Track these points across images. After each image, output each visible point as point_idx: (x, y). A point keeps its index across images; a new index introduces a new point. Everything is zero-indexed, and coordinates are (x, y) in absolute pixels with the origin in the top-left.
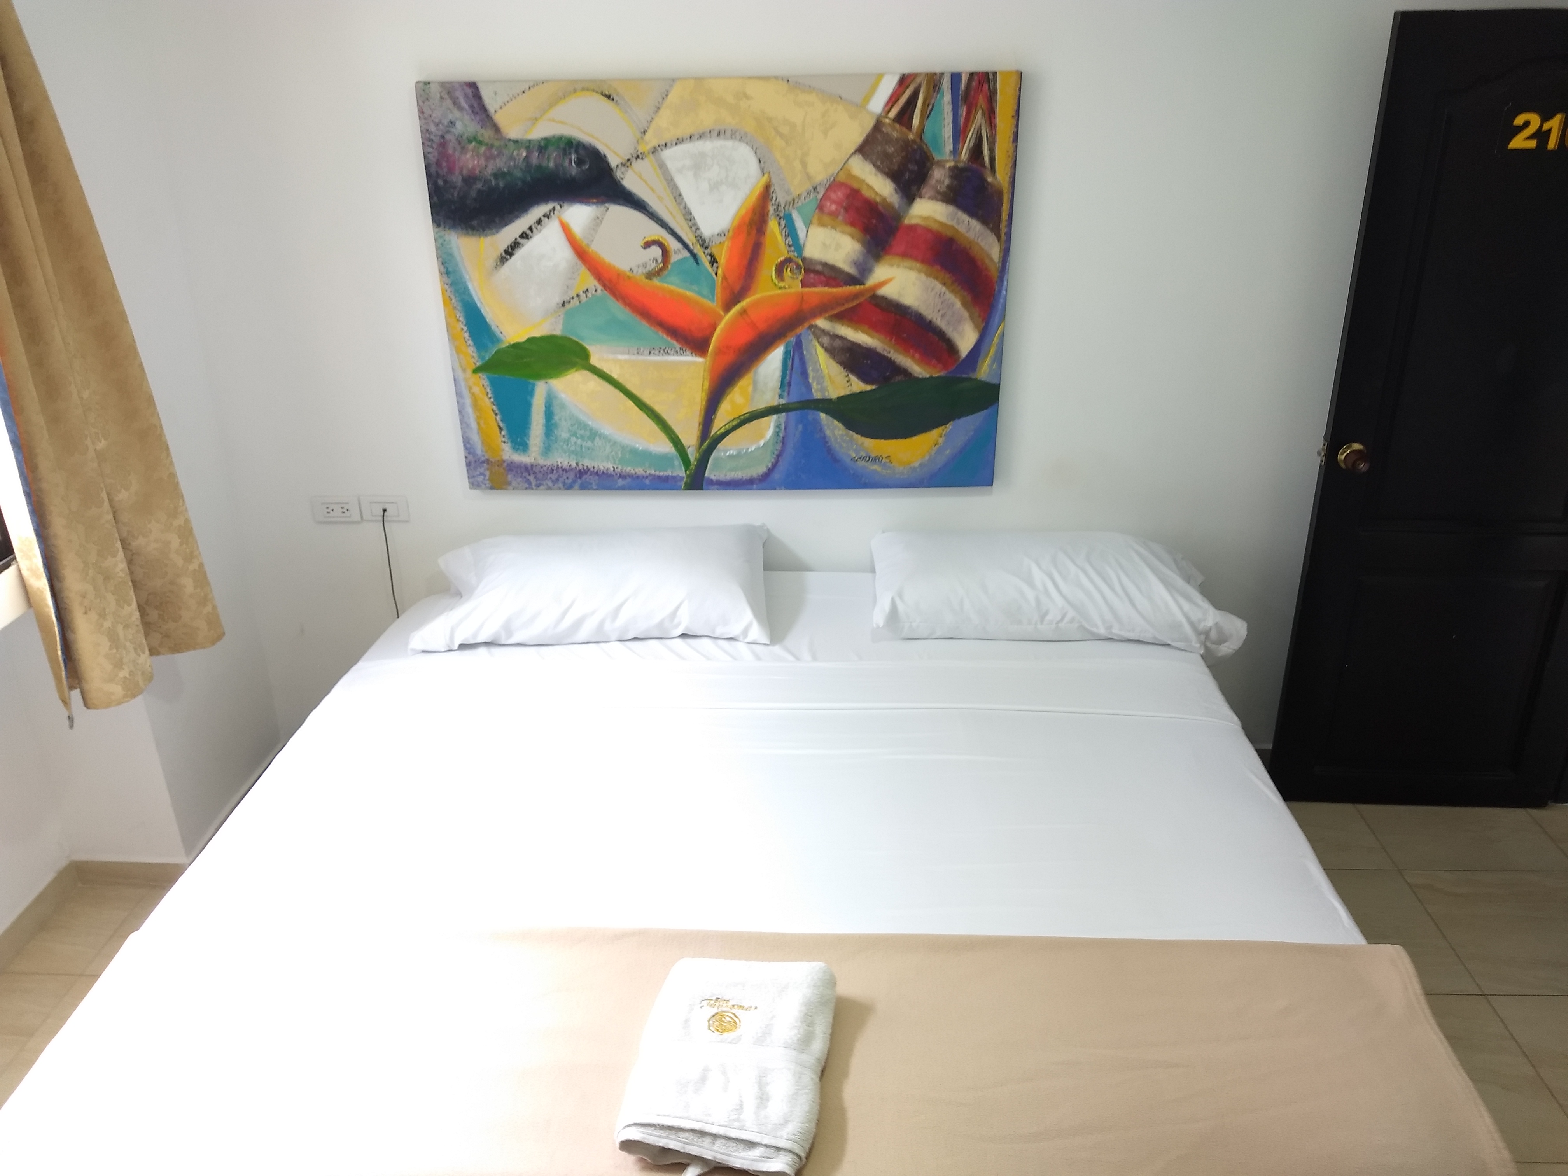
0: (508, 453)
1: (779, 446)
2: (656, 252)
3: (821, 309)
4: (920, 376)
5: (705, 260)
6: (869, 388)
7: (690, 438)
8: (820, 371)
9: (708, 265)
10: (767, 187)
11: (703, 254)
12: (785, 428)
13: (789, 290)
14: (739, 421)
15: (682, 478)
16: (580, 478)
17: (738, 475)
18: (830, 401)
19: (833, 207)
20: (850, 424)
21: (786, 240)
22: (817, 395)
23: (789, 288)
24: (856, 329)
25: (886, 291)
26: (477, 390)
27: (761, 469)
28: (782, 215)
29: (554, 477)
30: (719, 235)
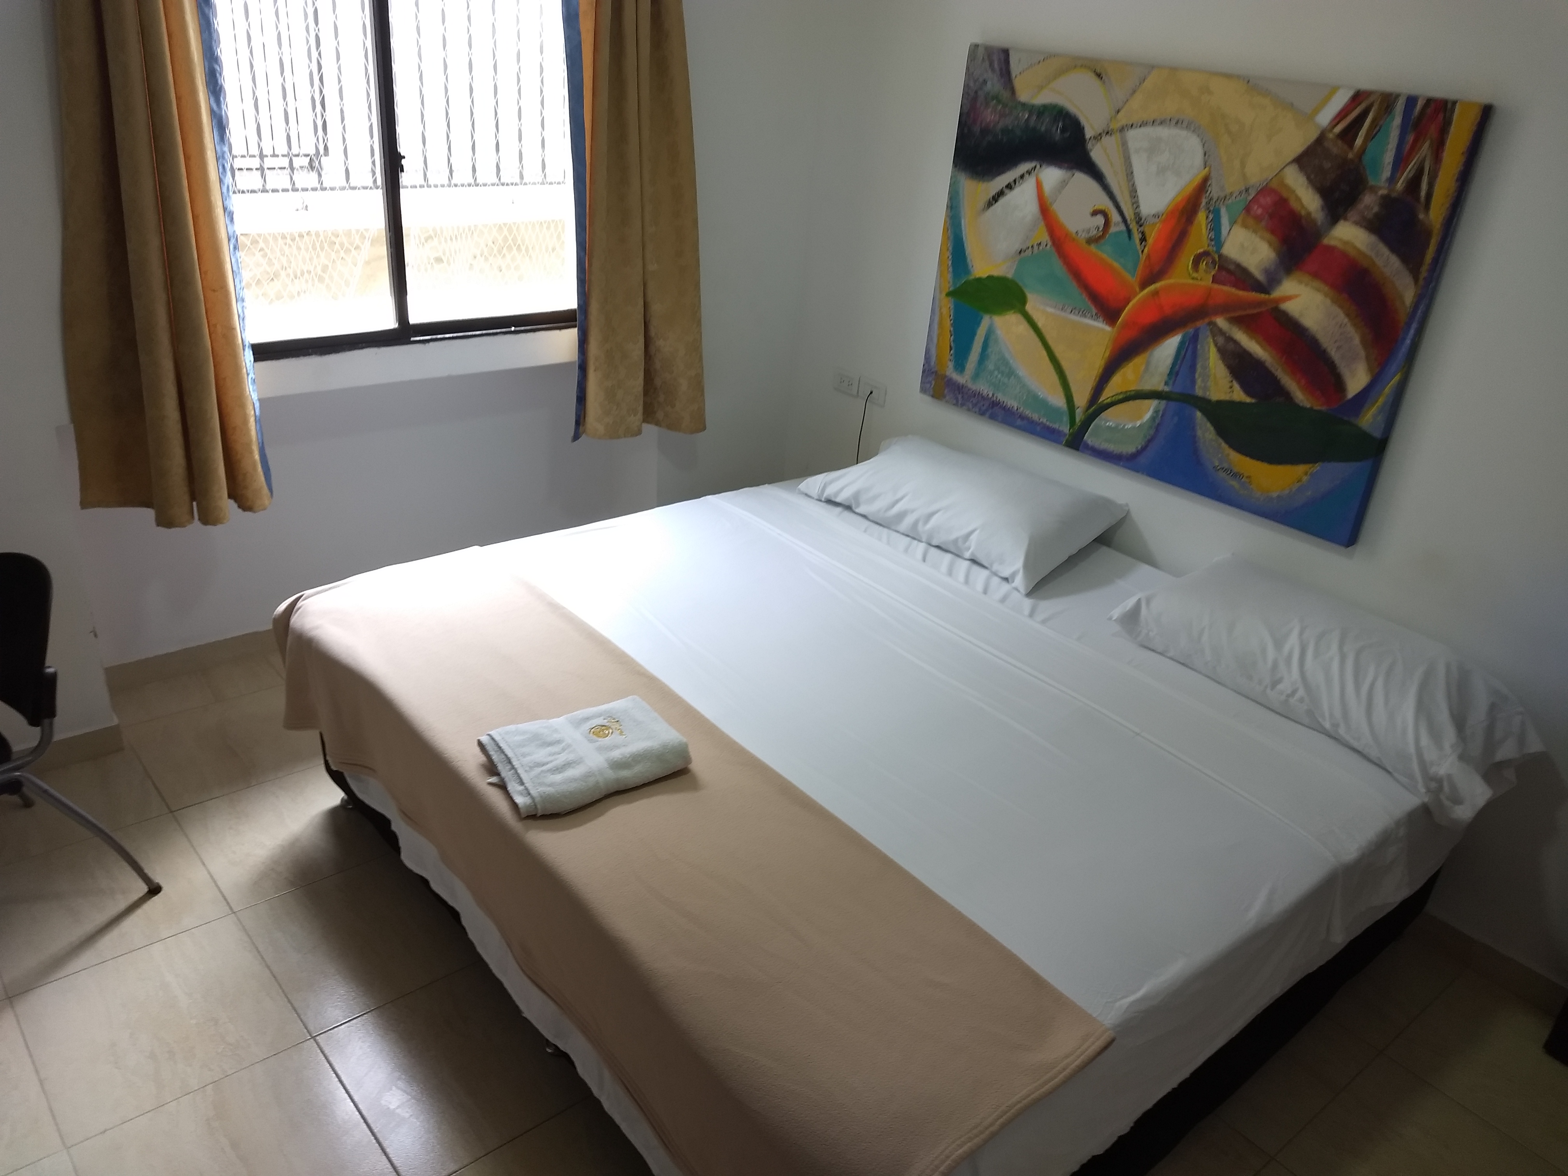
0: (951, 372)
1: (1152, 432)
2: (1100, 220)
3: (1224, 309)
4: (1301, 404)
5: (1137, 236)
6: (1248, 400)
7: (1081, 400)
8: (1208, 370)
9: (1137, 241)
10: (1205, 180)
11: (1136, 231)
12: (1162, 416)
13: (1200, 283)
14: (1125, 396)
15: (1065, 435)
16: (992, 407)
17: (1111, 447)
18: (1208, 401)
19: (1260, 211)
20: (1222, 432)
21: (1209, 234)
22: (1199, 392)
23: (1201, 280)
24: (1251, 337)
25: (1290, 307)
26: (945, 311)
27: (1131, 449)
28: (1212, 209)
29: (975, 401)
30: (1154, 216)
